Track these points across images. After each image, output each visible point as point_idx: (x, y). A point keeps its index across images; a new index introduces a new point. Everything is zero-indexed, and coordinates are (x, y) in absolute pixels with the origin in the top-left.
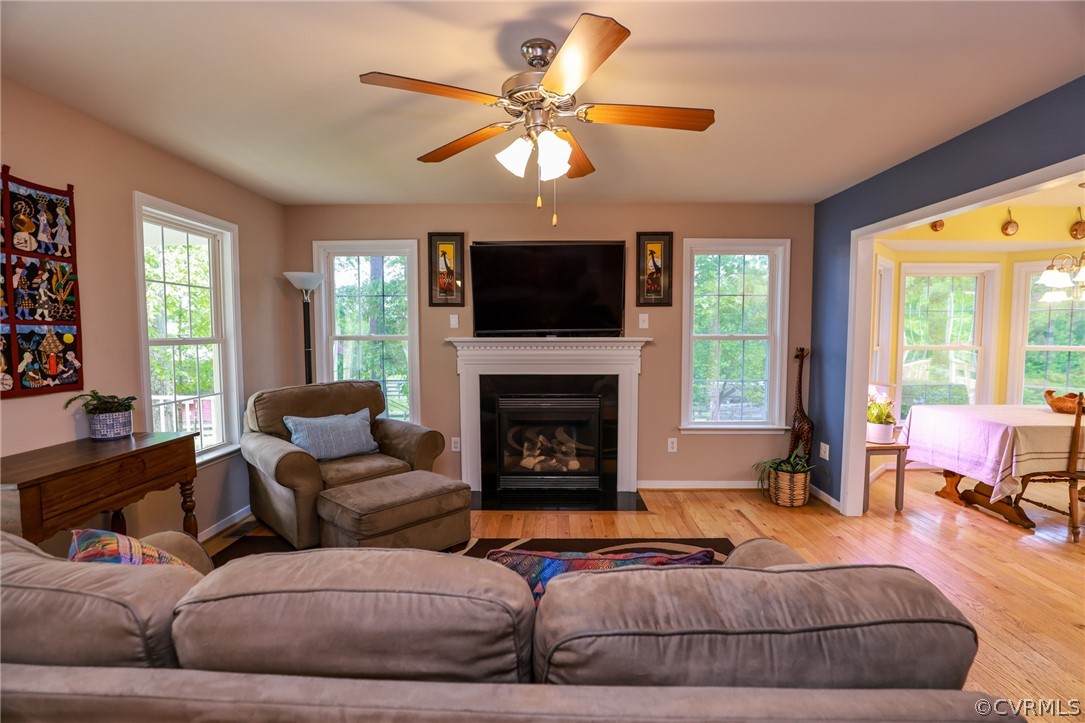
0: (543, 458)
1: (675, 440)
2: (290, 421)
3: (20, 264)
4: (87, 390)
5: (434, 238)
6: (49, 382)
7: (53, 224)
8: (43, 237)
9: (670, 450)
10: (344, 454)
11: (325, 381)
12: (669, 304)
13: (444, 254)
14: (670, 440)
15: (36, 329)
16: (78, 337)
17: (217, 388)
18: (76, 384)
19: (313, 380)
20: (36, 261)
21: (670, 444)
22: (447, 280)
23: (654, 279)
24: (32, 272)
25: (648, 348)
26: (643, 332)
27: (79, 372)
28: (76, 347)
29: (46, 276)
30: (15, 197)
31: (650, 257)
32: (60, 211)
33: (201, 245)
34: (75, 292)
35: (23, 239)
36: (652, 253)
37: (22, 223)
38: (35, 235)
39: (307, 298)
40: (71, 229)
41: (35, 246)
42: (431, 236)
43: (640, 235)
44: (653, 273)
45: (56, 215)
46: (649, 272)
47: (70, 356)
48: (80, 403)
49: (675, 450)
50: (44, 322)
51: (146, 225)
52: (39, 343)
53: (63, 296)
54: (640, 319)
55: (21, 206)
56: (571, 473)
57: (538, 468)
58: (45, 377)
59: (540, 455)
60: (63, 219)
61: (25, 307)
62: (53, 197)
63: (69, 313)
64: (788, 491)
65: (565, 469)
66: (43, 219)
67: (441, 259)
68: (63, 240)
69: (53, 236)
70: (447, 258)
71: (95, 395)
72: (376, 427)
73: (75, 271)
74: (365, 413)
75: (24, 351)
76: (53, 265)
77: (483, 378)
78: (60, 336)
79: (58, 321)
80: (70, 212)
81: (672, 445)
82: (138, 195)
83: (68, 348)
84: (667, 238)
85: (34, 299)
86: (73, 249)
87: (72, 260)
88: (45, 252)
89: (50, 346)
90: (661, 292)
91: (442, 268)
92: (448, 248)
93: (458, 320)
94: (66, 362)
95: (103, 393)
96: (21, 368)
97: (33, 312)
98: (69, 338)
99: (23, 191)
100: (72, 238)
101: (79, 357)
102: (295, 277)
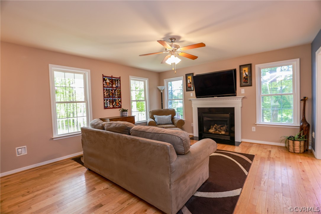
0: (215, 130)
1: (255, 127)
2: (155, 116)
3: (114, 89)
4: (122, 108)
5: (187, 75)
6: (117, 107)
7: (118, 83)
8: (116, 85)
9: (253, 131)
10: (165, 123)
11: (167, 108)
12: (251, 85)
13: (189, 79)
14: (253, 127)
15: (115, 99)
16: (121, 100)
17: (145, 110)
18: (120, 107)
19: (163, 108)
20: (115, 89)
21: (253, 129)
22: (190, 85)
23: (246, 79)
24: (115, 90)
25: (244, 100)
26: (243, 94)
27: (121, 105)
28: (121, 101)
29: (117, 91)
30: (113, 80)
31: (244, 72)
32: (119, 81)
33: (142, 83)
34: (120, 93)
35: (114, 86)
36: (245, 71)
37: (114, 83)
38: (115, 85)
39: (162, 92)
40: (120, 83)
41: (115, 87)
42: (186, 75)
43: (240, 66)
44: (245, 77)
45: (118, 81)
46: (244, 77)
47: (120, 103)
48: (121, 110)
49: (255, 131)
50: (116, 98)
51: (131, 81)
52: (116, 101)
53: (119, 94)
54: (241, 91)
55: (114, 81)
56: (222, 135)
57: (213, 133)
58: (117, 106)
59: (214, 129)
60: (119, 82)
61: (114, 95)
62: (118, 79)
63: (120, 97)
64: (292, 147)
65: (220, 133)
66: (116, 82)
67: (188, 80)
68: (119, 85)
69: (118, 85)
70: (190, 80)
71: (123, 109)
72: (172, 118)
73: (120, 90)
74: (170, 115)
75: (114, 102)
76: (118, 89)
77: (198, 108)
78: (118, 100)
79: (118, 97)
80: (120, 81)
81: (254, 129)
82: (130, 76)
83: (120, 101)
84: (250, 66)
85: (115, 94)
86: (120, 86)
87: (120, 88)
88: (117, 87)
89: (117, 101)
90: (248, 81)
91: (189, 82)
92: (190, 77)
93: (193, 94)
94: (119, 104)
95: (124, 109)
96: (114, 104)
97: (115, 96)
98: (120, 100)
99: (114, 79)
100: (120, 85)
101: (121, 103)
102: (160, 87)
